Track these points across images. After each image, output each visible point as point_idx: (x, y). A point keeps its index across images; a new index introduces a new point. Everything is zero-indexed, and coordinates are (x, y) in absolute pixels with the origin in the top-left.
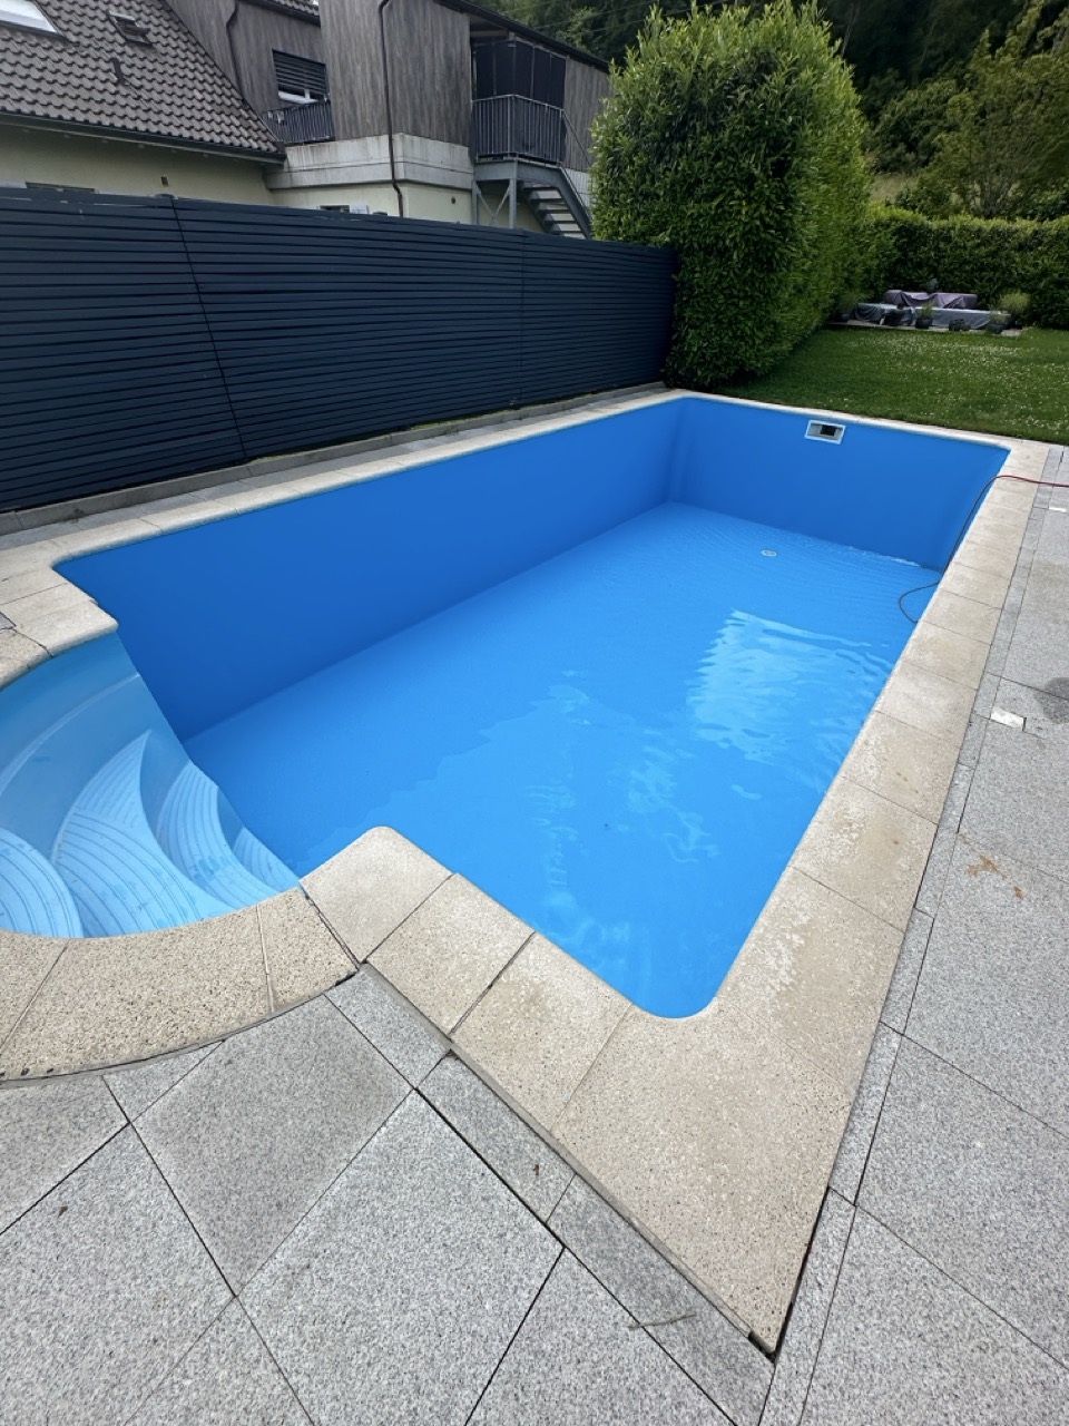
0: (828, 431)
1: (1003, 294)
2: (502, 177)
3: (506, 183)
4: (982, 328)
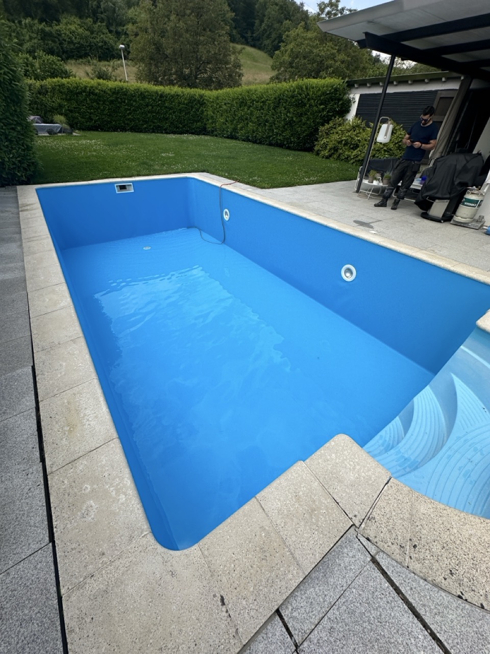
4: (60, 132)
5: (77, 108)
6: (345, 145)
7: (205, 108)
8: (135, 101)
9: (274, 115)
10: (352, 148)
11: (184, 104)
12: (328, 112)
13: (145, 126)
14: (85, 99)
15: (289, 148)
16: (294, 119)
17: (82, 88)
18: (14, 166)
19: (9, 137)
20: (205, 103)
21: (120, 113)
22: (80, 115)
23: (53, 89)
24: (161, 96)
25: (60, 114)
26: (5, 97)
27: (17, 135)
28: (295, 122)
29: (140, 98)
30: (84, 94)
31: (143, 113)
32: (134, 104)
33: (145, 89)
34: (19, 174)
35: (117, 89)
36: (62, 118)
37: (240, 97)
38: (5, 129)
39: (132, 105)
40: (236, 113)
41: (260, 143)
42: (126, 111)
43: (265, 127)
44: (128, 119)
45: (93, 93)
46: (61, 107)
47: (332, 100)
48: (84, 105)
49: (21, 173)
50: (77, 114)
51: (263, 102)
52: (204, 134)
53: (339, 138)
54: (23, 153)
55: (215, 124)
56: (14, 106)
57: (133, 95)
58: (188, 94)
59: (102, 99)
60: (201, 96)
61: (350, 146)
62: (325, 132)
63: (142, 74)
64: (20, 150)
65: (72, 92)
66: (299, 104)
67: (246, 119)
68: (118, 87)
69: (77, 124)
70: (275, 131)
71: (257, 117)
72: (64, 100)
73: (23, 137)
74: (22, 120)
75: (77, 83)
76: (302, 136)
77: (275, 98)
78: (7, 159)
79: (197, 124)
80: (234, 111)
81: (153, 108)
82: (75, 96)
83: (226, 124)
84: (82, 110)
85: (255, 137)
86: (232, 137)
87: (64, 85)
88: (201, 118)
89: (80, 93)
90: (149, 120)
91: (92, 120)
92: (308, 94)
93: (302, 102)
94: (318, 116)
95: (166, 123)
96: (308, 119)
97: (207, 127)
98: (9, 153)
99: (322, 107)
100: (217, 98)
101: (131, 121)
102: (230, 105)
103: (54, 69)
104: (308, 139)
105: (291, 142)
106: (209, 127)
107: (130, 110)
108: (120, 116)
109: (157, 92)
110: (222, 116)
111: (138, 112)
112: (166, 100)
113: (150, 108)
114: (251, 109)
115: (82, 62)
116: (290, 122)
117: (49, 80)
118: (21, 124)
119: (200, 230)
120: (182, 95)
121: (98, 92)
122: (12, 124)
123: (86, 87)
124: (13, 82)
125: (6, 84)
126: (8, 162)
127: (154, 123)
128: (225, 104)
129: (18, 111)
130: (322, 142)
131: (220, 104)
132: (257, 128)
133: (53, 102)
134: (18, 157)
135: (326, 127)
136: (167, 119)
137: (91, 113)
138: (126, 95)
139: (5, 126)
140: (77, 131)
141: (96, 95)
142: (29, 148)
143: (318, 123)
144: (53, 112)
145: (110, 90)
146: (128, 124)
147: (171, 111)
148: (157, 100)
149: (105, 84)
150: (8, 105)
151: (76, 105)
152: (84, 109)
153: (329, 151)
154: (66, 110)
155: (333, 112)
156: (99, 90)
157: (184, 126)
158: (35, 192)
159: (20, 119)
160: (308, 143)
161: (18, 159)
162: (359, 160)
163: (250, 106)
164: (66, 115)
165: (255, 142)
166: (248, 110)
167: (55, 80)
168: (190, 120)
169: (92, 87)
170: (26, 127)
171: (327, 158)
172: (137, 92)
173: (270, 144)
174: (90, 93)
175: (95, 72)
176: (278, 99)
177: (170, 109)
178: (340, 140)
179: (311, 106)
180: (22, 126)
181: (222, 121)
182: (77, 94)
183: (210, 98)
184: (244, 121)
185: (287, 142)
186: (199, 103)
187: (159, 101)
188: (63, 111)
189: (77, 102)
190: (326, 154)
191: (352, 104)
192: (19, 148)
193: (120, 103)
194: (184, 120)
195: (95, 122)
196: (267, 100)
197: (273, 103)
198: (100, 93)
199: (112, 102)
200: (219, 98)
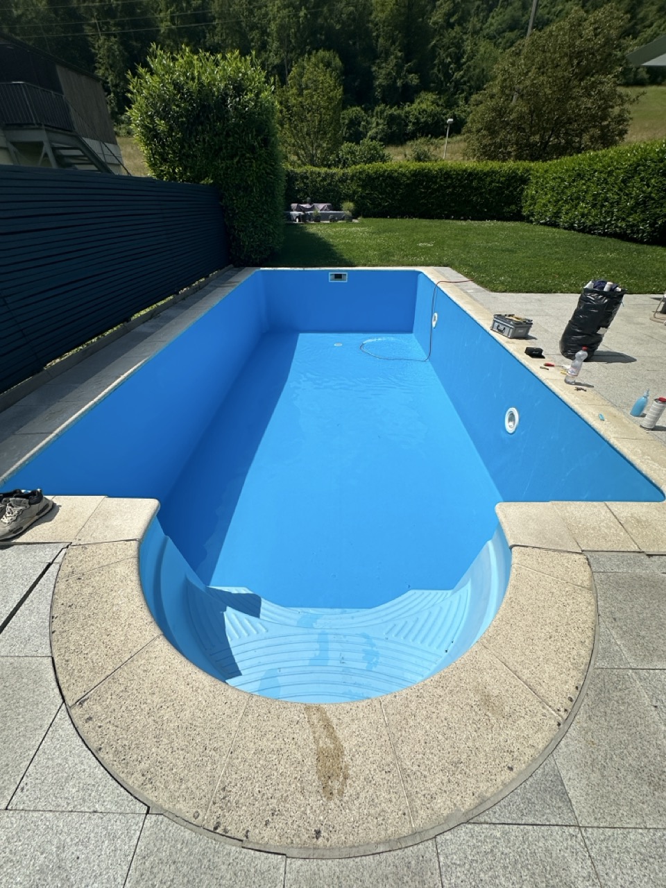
0: (338, 276)
1: (342, 203)
2: (37, 139)
3: (40, 145)
4: (341, 219)
7: (526, 185)
9: (621, 190)
13: (438, 211)
20: (529, 179)
25: (351, 201)
31: (440, 196)
40: (566, 190)
41: (589, 232)
42: (421, 195)
43: (602, 209)
46: (355, 193)
51: (609, 172)
55: (534, 207)
60: (526, 171)
67: (578, 198)
71: (594, 195)
79: (509, 208)
80: (564, 188)
83: (547, 206)
86: (550, 224)
88: (518, 199)
91: (381, 206)
97: (522, 211)
102: (560, 180)
105: (638, 231)
106: (525, 211)
110: (545, 195)
111: (435, 195)
114: (589, 183)
116: (644, 199)
128: (554, 179)
131: (548, 179)
132: (590, 211)
133: (349, 189)
140: (359, 218)
147: (477, 192)
163: (589, 180)
164: (358, 202)
166: (584, 185)
168: (500, 202)
176: (635, 166)
177: (477, 189)
181: (544, 202)
183: (537, 173)
184: (573, 201)
186: (521, 179)
196: (617, 168)
197: (624, 172)
200: (550, 171)
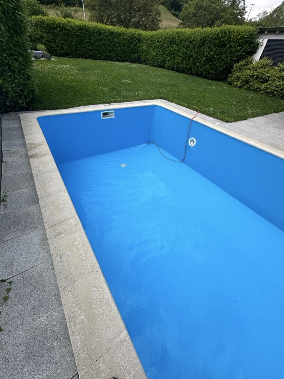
4: (42, 57)
5: (53, 39)
6: (256, 78)
7: (141, 43)
8: (94, 36)
9: (197, 52)
10: (262, 82)
11: (127, 40)
12: (243, 52)
13: (100, 55)
14: (59, 33)
15: (206, 78)
16: (215, 56)
17: (57, 24)
18: (17, 95)
19: (12, 68)
20: (141, 40)
21: (83, 45)
22: (55, 44)
23: (36, 24)
24: (112, 33)
25: (41, 43)
26: (9, 27)
27: (19, 65)
28: (215, 58)
29: (98, 34)
30: (58, 29)
31: (98, 45)
32: (93, 38)
33: (101, 27)
34: (20, 102)
35: (82, 26)
36: (43, 46)
37: (171, 37)
38: (8, 60)
39: (91, 39)
40: (166, 49)
41: (183, 72)
42: (87, 43)
43: (189, 61)
44: (88, 50)
45: (64, 29)
46: (42, 38)
47: (247, 43)
48: (58, 37)
49: (22, 100)
50: (53, 44)
51: (190, 42)
52: (138, 63)
53: (252, 74)
54: (24, 82)
55: (148, 56)
56: (16, 37)
57: (93, 31)
58: (130, 33)
59: (71, 33)
60: (139, 35)
61: (260, 80)
62: (239, 68)
63: (94, 16)
64: (22, 79)
65: (50, 27)
66: (221, 45)
67: (174, 54)
68: (82, 25)
69: (53, 51)
70: (197, 64)
71: (183, 53)
72: (44, 33)
73: (24, 68)
74: (23, 51)
75: (53, 20)
76: (219, 70)
77: (201, 40)
78: (10, 89)
79: (134, 55)
80: (165, 47)
81: (105, 42)
82: (52, 30)
83: (157, 56)
84: (57, 41)
85: (180, 67)
86: (161, 66)
87: (44, 21)
88: (138, 51)
89: (56, 28)
90: (102, 51)
91: (63, 49)
92: (230, 38)
93: (224, 43)
94: (234, 55)
95: (114, 53)
96: (227, 57)
97: (141, 58)
98: (12, 83)
99: (239, 48)
100: (152, 37)
101: (90, 51)
102: (161, 43)
103: (35, 9)
104: (223, 72)
105: (209, 73)
106: (143, 58)
107: (90, 42)
108: (83, 47)
109: (109, 31)
110: (154, 50)
111: (95, 44)
112: (115, 36)
113: (104, 42)
114: (180, 46)
115: (50, 7)
116: (211, 58)
117: (33, 17)
118: (22, 55)
119: (157, 145)
120: (126, 33)
121: (69, 28)
122: (15, 55)
123: (60, 24)
124: (16, 11)
125: (10, 13)
126: (11, 91)
127: (105, 53)
128: (158, 42)
129: (20, 41)
130: (236, 75)
131: (154, 42)
132: (182, 61)
133: (37, 34)
134: (20, 86)
135: (240, 64)
136: (114, 51)
137: (63, 44)
138: (87, 31)
139: (9, 56)
140: (54, 57)
141: (67, 30)
142: (28, 78)
143: (234, 60)
144: (36, 42)
145: (77, 27)
146: (88, 53)
147: (117, 45)
148: (109, 36)
149: (73, 22)
150: (11, 36)
151: (52, 37)
152: (58, 40)
153: (241, 83)
154: (45, 41)
155: (245, 52)
156: (69, 26)
157: (126, 56)
158: (37, 120)
159: (22, 50)
160: (222, 75)
161: (20, 88)
162: (268, 92)
163: (179, 44)
164: (45, 44)
165: (178, 71)
166: (176, 47)
167: (38, 17)
168: (130, 52)
169: (64, 24)
170: (27, 58)
171: (240, 87)
172: (95, 30)
173: (191, 74)
174: (62, 28)
175: (62, 14)
176: (203, 40)
177: (117, 43)
178: (252, 75)
179: (230, 47)
180: (23, 56)
181: (154, 54)
182: (54, 29)
183: (146, 37)
184: (172, 55)
185: (206, 73)
186: (137, 40)
187: (110, 37)
188: (44, 41)
189: (53, 35)
190: (239, 85)
191: (260, 46)
192: (21, 78)
193: (83, 37)
194: (126, 52)
195: (66, 50)
196: (194, 40)
197: (198, 43)
198: (69, 29)
199: (78, 36)
200: (154, 37)
